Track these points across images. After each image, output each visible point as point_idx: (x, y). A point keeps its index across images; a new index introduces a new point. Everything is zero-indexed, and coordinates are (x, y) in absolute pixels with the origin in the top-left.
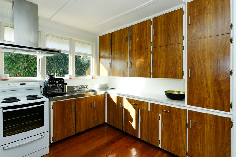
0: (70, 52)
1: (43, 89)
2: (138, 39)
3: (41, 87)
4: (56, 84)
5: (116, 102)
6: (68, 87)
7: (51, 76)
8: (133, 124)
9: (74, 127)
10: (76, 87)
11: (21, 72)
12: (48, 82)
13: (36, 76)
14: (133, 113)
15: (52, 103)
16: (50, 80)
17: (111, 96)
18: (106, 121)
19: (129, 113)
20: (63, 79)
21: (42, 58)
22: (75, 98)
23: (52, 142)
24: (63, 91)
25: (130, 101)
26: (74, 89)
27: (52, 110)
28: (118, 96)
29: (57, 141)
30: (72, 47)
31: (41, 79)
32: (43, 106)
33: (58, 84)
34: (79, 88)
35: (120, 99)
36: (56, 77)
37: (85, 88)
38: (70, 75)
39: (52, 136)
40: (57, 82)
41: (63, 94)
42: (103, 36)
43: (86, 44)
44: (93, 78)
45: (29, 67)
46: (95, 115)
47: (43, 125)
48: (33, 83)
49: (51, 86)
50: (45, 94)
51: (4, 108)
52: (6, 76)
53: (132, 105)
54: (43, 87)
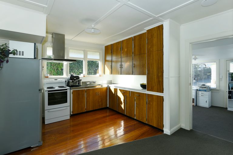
0: (84, 59)
1: (67, 83)
2: (126, 50)
3: (66, 81)
4: (74, 80)
5: (113, 92)
6: (82, 82)
7: (72, 75)
8: (123, 106)
9: (85, 106)
10: (88, 82)
11: (52, 73)
12: (70, 79)
13: (63, 75)
14: (122, 98)
15: (72, 91)
16: (71, 77)
17: (111, 88)
18: (108, 106)
19: (121, 99)
20: (79, 77)
21: (67, 64)
22: (86, 89)
23: (72, 114)
24: (79, 84)
25: (121, 90)
26: (86, 83)
27: (72, 95)
28: (115, 88)
29: (74, 113)
30: (85, 55)
31: (66, 77)
32: (67, 91)
33: (76, 79)
34: (90, 83)
35: (116, 90)
36: (74, 76)
37: (94, 83)
38: (84, 74)
39: (72, 110)
40: (75, 78)
41: (79, 86)
42: (107, 46)
43: (96, 52)
44: (100, 76)
45: (57, 68)
46: (100, 101)
47: (67, 102)
48: (61, 79)
49: (71, 81)
50: (68, 85)
51: (49, 91)
52: (48, 75)
53: (122, 93)
54: (67, 82)
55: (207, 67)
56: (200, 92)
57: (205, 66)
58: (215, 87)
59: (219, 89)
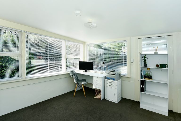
55: (125, 54)
56: (108, 81)
57: (124, 54)
58: (126, 74)
59: (129, 77)
